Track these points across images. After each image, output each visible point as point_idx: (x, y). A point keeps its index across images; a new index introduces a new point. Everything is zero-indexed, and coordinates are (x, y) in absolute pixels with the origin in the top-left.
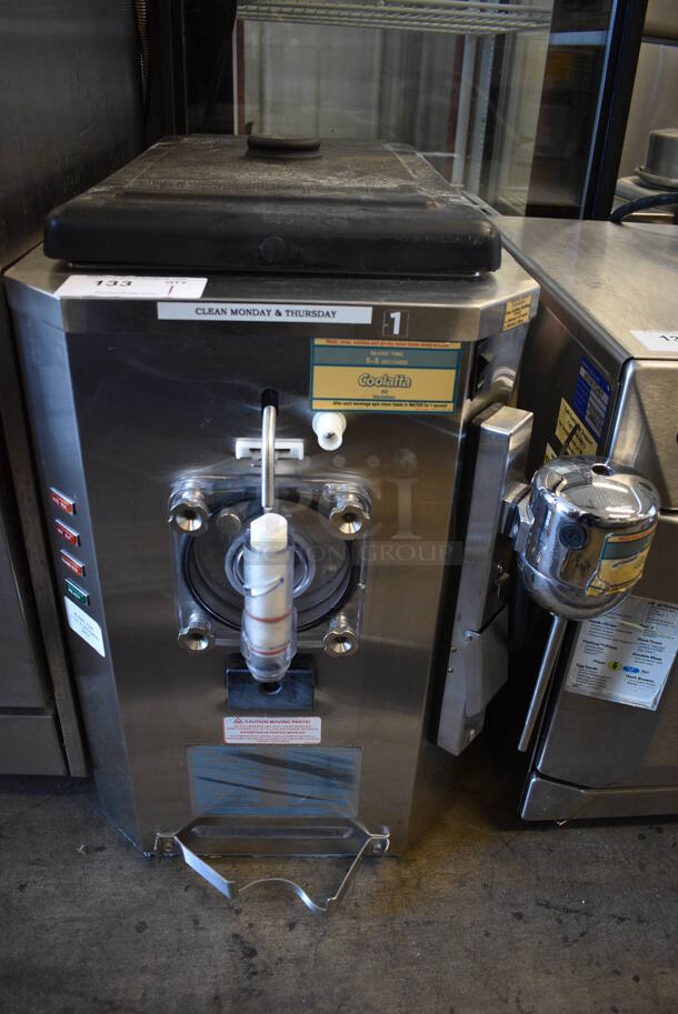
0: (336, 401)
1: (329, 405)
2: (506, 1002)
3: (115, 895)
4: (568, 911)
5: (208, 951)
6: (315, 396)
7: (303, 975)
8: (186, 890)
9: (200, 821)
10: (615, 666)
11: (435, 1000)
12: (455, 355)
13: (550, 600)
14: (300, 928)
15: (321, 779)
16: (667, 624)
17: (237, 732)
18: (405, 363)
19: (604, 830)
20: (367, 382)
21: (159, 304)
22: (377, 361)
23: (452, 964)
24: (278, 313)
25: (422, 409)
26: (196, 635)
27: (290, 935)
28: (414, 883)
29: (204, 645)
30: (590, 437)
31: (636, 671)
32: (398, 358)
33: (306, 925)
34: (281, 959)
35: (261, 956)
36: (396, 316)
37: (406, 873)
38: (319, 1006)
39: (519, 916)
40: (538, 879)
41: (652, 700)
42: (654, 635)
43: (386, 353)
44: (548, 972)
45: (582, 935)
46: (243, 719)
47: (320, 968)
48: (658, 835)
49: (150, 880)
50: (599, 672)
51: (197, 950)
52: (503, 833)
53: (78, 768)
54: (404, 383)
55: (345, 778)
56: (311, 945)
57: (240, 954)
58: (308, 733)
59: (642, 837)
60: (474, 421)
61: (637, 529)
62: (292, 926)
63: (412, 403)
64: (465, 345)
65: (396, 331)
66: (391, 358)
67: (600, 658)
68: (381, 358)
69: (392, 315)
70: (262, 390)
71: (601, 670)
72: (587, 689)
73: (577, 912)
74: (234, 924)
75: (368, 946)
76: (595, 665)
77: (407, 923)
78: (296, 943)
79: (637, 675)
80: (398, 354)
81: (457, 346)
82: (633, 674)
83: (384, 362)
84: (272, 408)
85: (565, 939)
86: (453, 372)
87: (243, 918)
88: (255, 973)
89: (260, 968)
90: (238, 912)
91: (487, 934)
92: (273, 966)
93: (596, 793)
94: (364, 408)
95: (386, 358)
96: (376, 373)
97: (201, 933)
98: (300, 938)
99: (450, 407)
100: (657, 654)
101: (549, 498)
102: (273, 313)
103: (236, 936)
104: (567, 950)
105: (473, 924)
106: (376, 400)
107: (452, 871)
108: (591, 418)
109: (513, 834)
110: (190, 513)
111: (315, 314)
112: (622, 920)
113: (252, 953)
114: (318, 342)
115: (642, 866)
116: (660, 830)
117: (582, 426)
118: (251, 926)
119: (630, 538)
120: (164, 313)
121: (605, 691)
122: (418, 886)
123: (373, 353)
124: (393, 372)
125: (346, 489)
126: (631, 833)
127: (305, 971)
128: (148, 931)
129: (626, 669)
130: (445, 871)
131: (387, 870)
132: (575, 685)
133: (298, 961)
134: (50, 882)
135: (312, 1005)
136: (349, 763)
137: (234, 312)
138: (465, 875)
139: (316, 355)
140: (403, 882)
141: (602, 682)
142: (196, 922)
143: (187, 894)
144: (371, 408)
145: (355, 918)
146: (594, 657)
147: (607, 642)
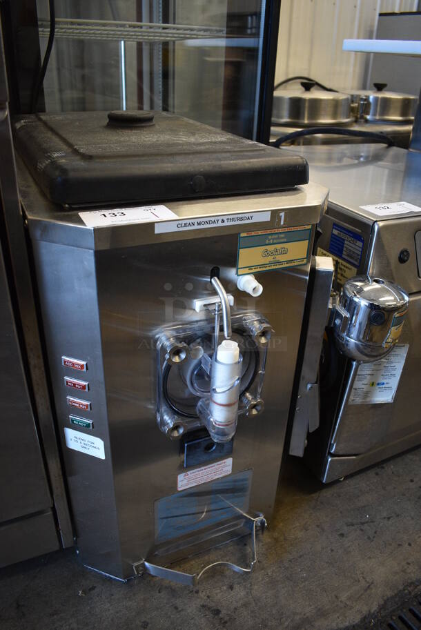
0: (250, 268)
1: (247, 271)
2: (359, 581)
3: (117, 613)
4: (363, 524)
5: (192, 621)
6: (239, 267)
7: (252, 612)
8: (159, 592)
9: (160, 546)
10: (373, 384)
11: (325, 595)
12: (308, 232)
14: (236, 587)
15: (231, 494)
16: (397, 355)
17: (185, 482)
18: (285, 240)
19: (358, 476)
20: (266, 254)
21: (156, 224)
22: (271, 241)
23: (324, 572)
24: (223, 221)
25: (292, 264)
26: (176, 428)
27: (233, 593)
28: (282, 538)
29: (182, 431)
31: (383, 384)
33: (239, 583)
34: (235, 609)
35: (224, 611)
37: (276, 534)
38: (270, 624)
39: (342, 535)
40: (341, 512)
41: (391, 397)
42: (392, 362)
43: (276, 236)
44: (370, 558)
45: (375, 533)
46: (189, 473)
47: (259, 604)
48: (383, 470)
49: (134, 594)
50: (365, 390)
51: (185, 624)
54: (284, 251)
55: (243, 490)
56: (247, 594)
57: (212, 615)
58: (224, 469)
59: (377, 474)
62: (231, 588)
63: (287, 262)
64: (313, 225)
65: (282, 223)
66: (278, 238)
67: (365, 382)
68: (273, 239)
69: (281, 214)
70: (211, 268)
71: (366, 388)
72: (359, 401)
73: (367, 522)
74: (199, 600)
75: (277, 581)
76: (363, 386)
77: (290, 561)
78: (239, 596)
79: (384, 386)
80: (282, 236)
81: (310, 227)
82: (381, 386)
83: (275, 241)
84: (216, 278)
85: (369, 538)
86: (307, 241)
87: (201, 595)
88: (226, 622)
89: (227, 618)
90: (197, 592)
91: (332, 551)
92: (233, 614)
93: (362, 456)
94: (264, 269)
95: (276, 239)
96: (271, 248)
97: (183, 613)
98: (240, 593)
99: (304, 261)
100: (394, 372)
102: (220, 221)
103: (203, 606)
104: (372, 543)
105: (323, 549)
106: (271, 263)
107: (298, 524)
108: (348, 255)
109: (317, 494)
110: (177, 352)
111: (242, 219)
112: (389, 518)
113: (217, 612)
114: (242, 235)
115: (384, 488)
116: (383, 468)
117: (340, 261)
118: (208, 597)
120: (158, 230)
122: (285, 539)
123: (270, 237)
124: (278, 247)
126: (371, 473)
127: (252, 609)
128: (150, 625)
129: (378, 384)
130: (294, 526)
131: (266, 537)
132: (353, 400)
133: (245, 605)
134: (71, 621)
135: (266, 626)
136: (246, 480)
137: (199, 224)
138: (306, 524)
139: (241, 243)
140: (276, 540)
141: (367, 394)
142: (176, 608)
143: (162, 594)
144: (268, 268)
145: (262, 569)
146: (361, 383)
147: (368, 372)
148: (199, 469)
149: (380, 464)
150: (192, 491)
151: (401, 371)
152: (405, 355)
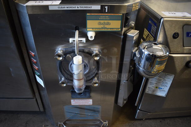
0: (93, 29)
1: (91, 30)
6: (88, 27)
9: (67, 120)
10: (157, 87)
12: (121, 17)
13: (143, 74)
15: (93, 112)
16: (169, 78)
17: (74, 103)
18: (109, 19)
20: (100, 24)
21: (49, 6)
22: (102, 19)
24: (78, 7)
25: (113, 30)
26: (63, 83)
29: (65, 85)
30: (152, 36)
31: (161, 88)
32: (107, 18)
36: (106, 7)
41: (164, 95)
42: (166, 81)
43: (104, 17)
46: (75, 100)
50: (153, 89)
52: (132, 121)
53: (42, 110)
54: (108, 24)
55: (98, 111)
58: (89, 103)
59: (161, 121)
60: (125, 33)
61: (164, 58)
63: (111, 29)
64: (123, 14)
65: (107, 11)
66: (105, 18)
67: (153, 86)
68: (103, 18)
69: (105, 7)
70: (75, 27)
71: (153, 88)
72: (150, 92)
76: (152, 87)
79: (162, 89)
80: (107, 17)
81: (121, 15)
82: (160, 89)
83: (104, 19)
84: (78, 31)
86: (121, 21)
93: (151, 113)
94: (99, 30)
95: (104, 18)
96: (102, 21)
99: (120, 30)
100: (167, 85)
101: (143, 51)
102: (77, 7)
106: (102, 28)
108: (152, 32)
109: (133, 121)
110: (60, 56)
111: (87, 7)
114: (88, 14)
116: (164, 120)
117: (150, 34)
119: (163, 60)
120: (51, 8)
121: (154, 93)
123: (101, 17)
124: (106, 21)
125: (96, 49)
126: (158, 121)
129: (159, 88)
132: (148, 92)
136: (99, 108)
137: (67, 8)
139: (88, 18)
141: (154, 91)
144: (101, 30)
146: (152, 86)
147: (155, 82)
148: (79, 100)
150: (77, 106)
151: (170, 85)
152: (172, 79)
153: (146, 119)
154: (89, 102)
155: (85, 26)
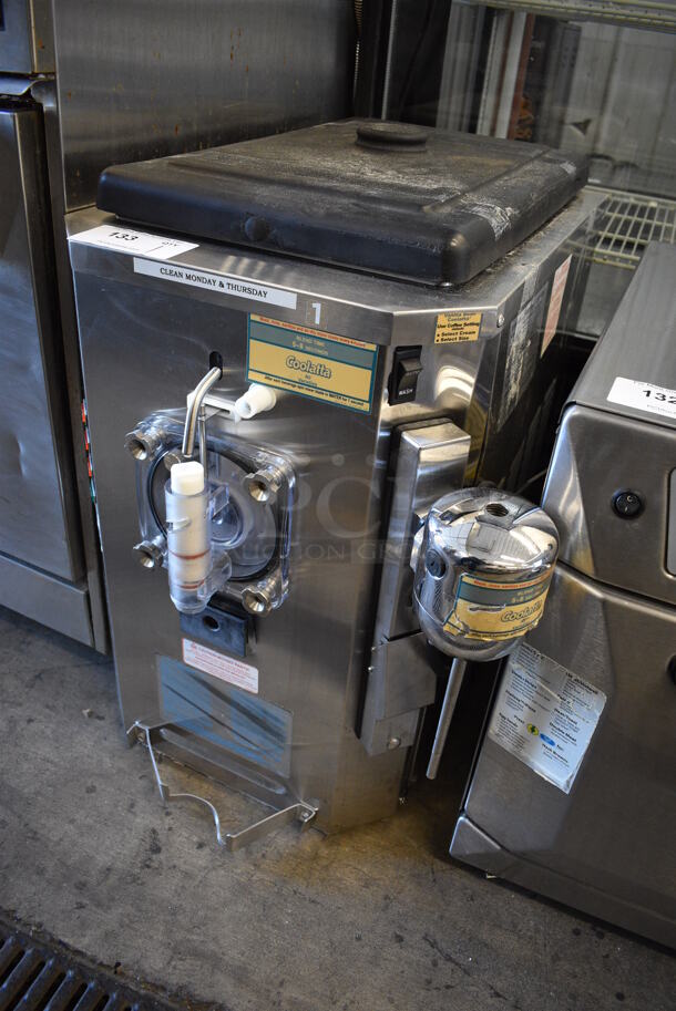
0: (268, 376)
1: (261, 378)
2: (334, 1003)
3: (88, 756)
4: (449, 959)
5: (126, 832)
6: (251, 367)
7: (183, 887)
8: (141, 778)
10: (533, 729)
11: (273, 966)
12: (370, 356)
14: (206, 850)
15: (260, 729)
16: (583, 704)
17: (193, 657)
18: (326, 353)
20: (293, 364)
21: (135, 259)
22: (302, 347)
23: (312, 946)
24: (222, 285)
25: (340, 402)
26: (147, 554)
27: (194, 851)
28: (325, 863)
31: (552, 743)
32: (318, 347)
33: (213, 851)
34: (175, 867)
35: (162, 856)
36: (317, 306)
37: (324, 852)
38: (179, 918)
39: (400, 939)
40: (442, 917)
41: (565, 781)
42: (570, 711)
43: (309, 341)
44: (391, 1001)
45: (448, 987)
46: (198, 646)
47: (200, 889)
48: (595, 938)
49: (121, 757)
51: (118, 827)
54: (324, 372)
55: (278, 735)
56: (205, 868)
57: (148, 847)
58: (247, 680)
59: (577, 932)
61: (509, 578)
62: (201, 846)
63: (332, 394)
65: (317, 322)
66: (313, 345)
67: (521, 715)
68: (305, 344)
69: (314, 305)
70: (210, 352)
71: (520, 729)
72: (507, 744)
73: (457, 964)
74: (159, 822)
75: (250, 893)
76: (515, 720)
77: (295, 892)
78: (195, 860)
79: (553, 748)
80: (320, 344)
81: (372, 347)
82: (549, 746)
83: (308, 349)
84: (218, 370)
85: (429, 982)
86: (368, 372)
87: (168, 820)
88: (148, 867)
89: (155, 865)
90: (168, 814)
91: (359, 939)
92: (165, 868)
94: (290, 388)
95: (308, 345)
96: (301, 357)
97: (130, 816)
98: (201, 859)
99: (366, 407)
100: (573, 735)
103: (154, 831)
104: (423, 992)
105: (352, 924)
106: (301, 383)
107: (365, 870)
109: (448, 866)
110: (141, 446)
111: (250, 291)
112: (498, 995)
113: (157, 850)
114: (253, 317)
115: (555, 959)
116: (601, 936)
118: (170, 829)
120: (139, 267)
121: (523, 753)
122: (326, 868)
123: (298, 338)
124: (316, 361)
125: (279, 463)
126: (567, 924)
127: (187, 886)
128: (93, 794)
129: (542, 736)
130: (360, 867)
131: (309, 841)
132: (497, 735)
133: (187, 875)
134: (51, 725)
135: (174, 914)
136: (283, 724)
137: (188, 277)
138: (375, 879)
139: (253, 331)
140: (315, 857)
141: (521, 742)
142: (132, 806)
143: (141, 782)
144: (296, 389)
145: (255, 865)
146: (515, 712)
147: (527, 701)
148: (210, 651)
149: (601, 926)
150: (204, 677)
151: (588, 741)
152: (599, 714)
153: (500, 882)
154: (245, 677)
155: (242, 356)
